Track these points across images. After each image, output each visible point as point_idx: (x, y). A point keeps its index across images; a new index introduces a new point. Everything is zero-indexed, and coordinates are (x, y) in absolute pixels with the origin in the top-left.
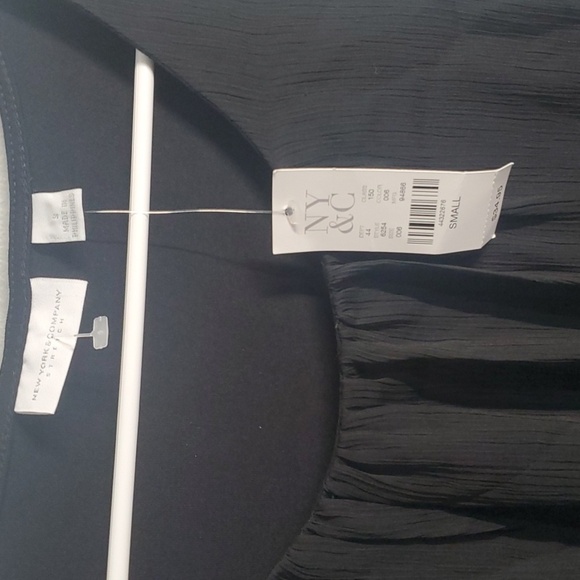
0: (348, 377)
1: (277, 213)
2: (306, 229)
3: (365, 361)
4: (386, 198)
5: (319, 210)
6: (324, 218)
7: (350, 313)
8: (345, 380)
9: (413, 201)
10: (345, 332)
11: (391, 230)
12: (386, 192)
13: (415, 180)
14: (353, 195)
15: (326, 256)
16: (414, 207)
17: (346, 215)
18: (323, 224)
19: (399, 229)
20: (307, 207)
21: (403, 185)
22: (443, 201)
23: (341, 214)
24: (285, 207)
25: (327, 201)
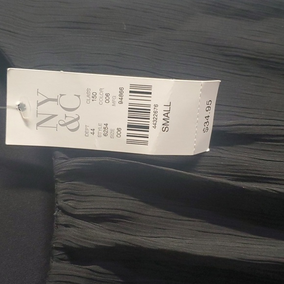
0: (57, 261)
1: (11, 107)
2: (38, 125)
3: (73, 245)
4: (107, 101)
5: (50, 108)
6: (54, 116)
7: (71, 203)
8: (54, 264)
9: (130, 104)
10: (63, 219)
11: (112, 130)
12: (107, 95)
13: (132, 86)
14: (79, 96)
15: (57, 152)
16: (131, 110)
17: (73, 115)
18: (53, 122)
19: (119, 130)
20: (39, 104)
21: (121, 89)
22: (156, 106)
23: (68, 113)
24: (18, 103)
25: (56, 100)
